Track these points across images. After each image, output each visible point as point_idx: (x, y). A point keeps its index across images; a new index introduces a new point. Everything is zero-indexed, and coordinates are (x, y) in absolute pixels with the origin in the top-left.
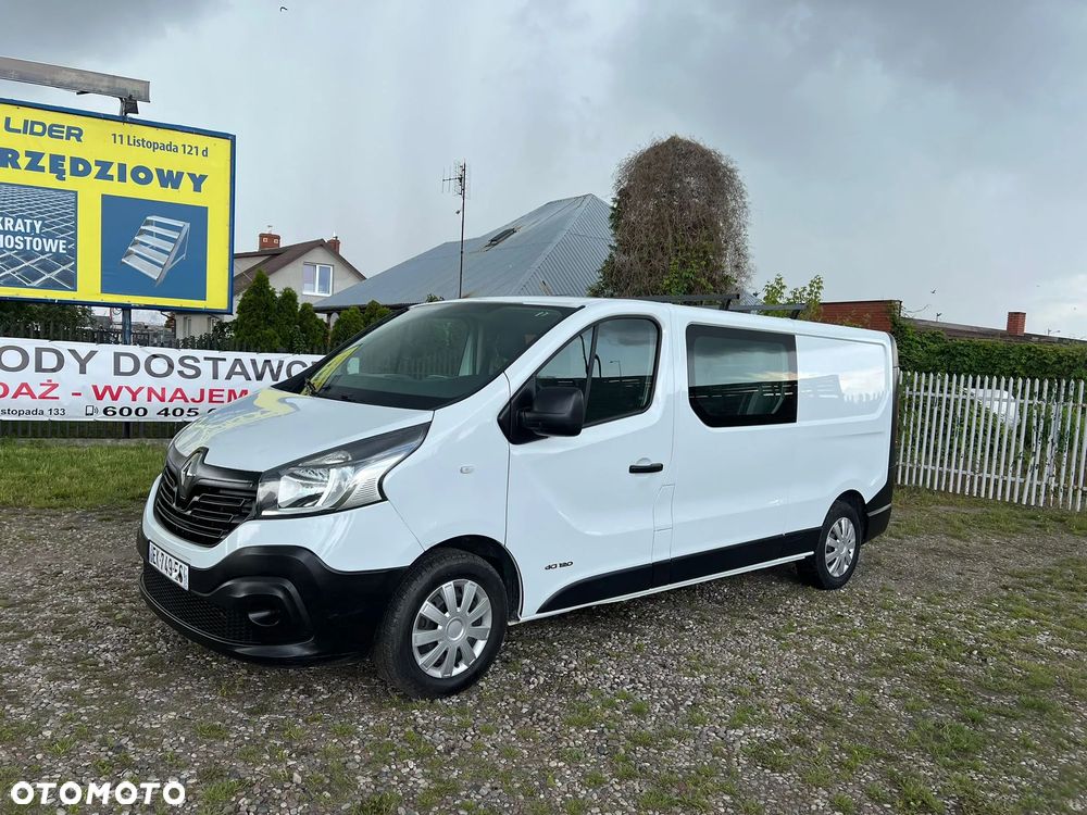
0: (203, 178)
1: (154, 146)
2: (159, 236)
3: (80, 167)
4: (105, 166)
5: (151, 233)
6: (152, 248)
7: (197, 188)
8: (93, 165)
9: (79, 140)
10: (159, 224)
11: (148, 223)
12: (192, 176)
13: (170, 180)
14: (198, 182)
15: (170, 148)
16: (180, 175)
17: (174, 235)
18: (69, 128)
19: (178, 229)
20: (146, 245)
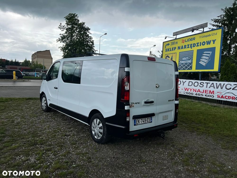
0: (215, 40)
1: (206, 36)
2: (206, 56)
3: (194, 45)
4: (198, 43)
5: (204, 56)
6: (204, 59)
7: (214, 43)
8: (196, 44)
9: (195, 40)
10: (206, 53)
11: (204, 53)
12: (213, 40)
13: (209, 43)
14: (214, 41)
15: (209, 35)
16: (211, 41)
17: (208, 55)
18: (193, 38)
19: (209, 54)
20: (203, 58)
